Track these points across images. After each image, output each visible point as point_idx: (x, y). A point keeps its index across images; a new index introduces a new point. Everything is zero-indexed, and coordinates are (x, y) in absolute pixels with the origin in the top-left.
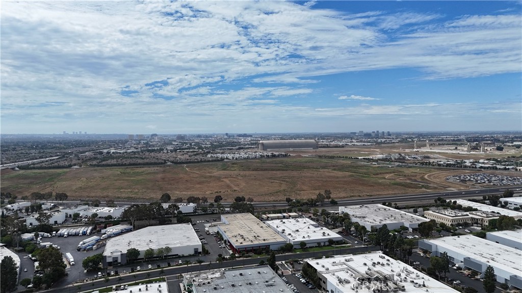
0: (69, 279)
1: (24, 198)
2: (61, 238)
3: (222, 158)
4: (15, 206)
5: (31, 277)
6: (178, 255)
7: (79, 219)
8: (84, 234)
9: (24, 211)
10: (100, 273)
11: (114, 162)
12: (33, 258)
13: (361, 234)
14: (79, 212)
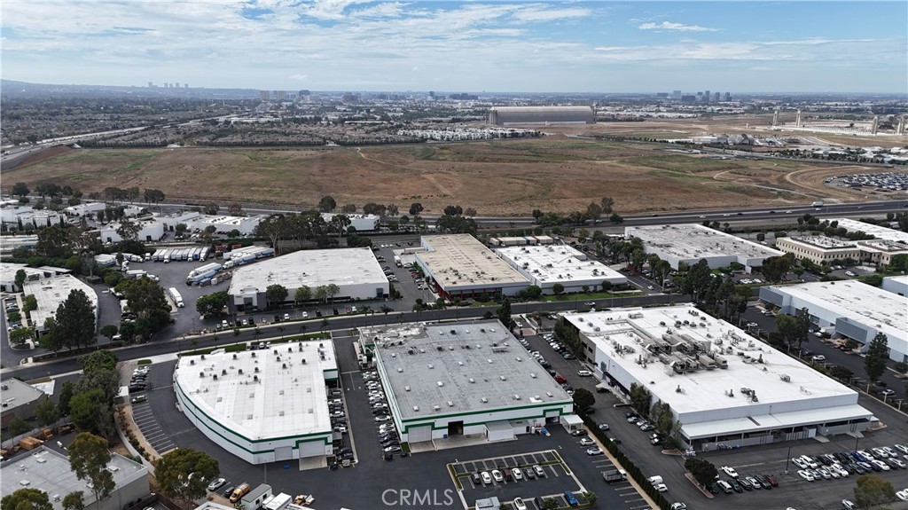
0: (178, 327)
1: (94, 197)
2: (158, 263)
3: (422, 137)
4: (81, 209)
5: (117, 323)
6: (349, 297)
7: (186, 234)
8: (196, 258)
9: (95, 218)
10: (224, 321)
11: (237, 139)
12: (118, 294)
13: (660, 274)
14: (184, 223)
